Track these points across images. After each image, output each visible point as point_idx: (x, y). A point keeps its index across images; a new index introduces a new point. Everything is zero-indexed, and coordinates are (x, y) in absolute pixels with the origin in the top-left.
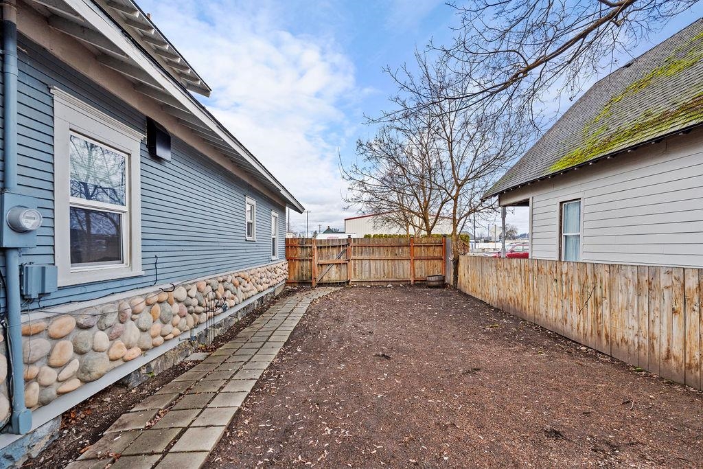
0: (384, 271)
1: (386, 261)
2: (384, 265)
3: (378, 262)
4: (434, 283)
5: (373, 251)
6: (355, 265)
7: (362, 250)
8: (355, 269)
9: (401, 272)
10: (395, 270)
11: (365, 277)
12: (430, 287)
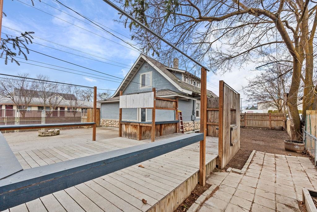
0: (258, 124)
1: (259, 121)
2: (258, 122)
3: (256, 121)
4: (278, 129)
5: (254, 117)
6: (247, 121)
7: (250, 117)
8: (247, 123)
9: (266, 125)
10: (263, 124)
11: (251, 125)
12: (276, 130)
